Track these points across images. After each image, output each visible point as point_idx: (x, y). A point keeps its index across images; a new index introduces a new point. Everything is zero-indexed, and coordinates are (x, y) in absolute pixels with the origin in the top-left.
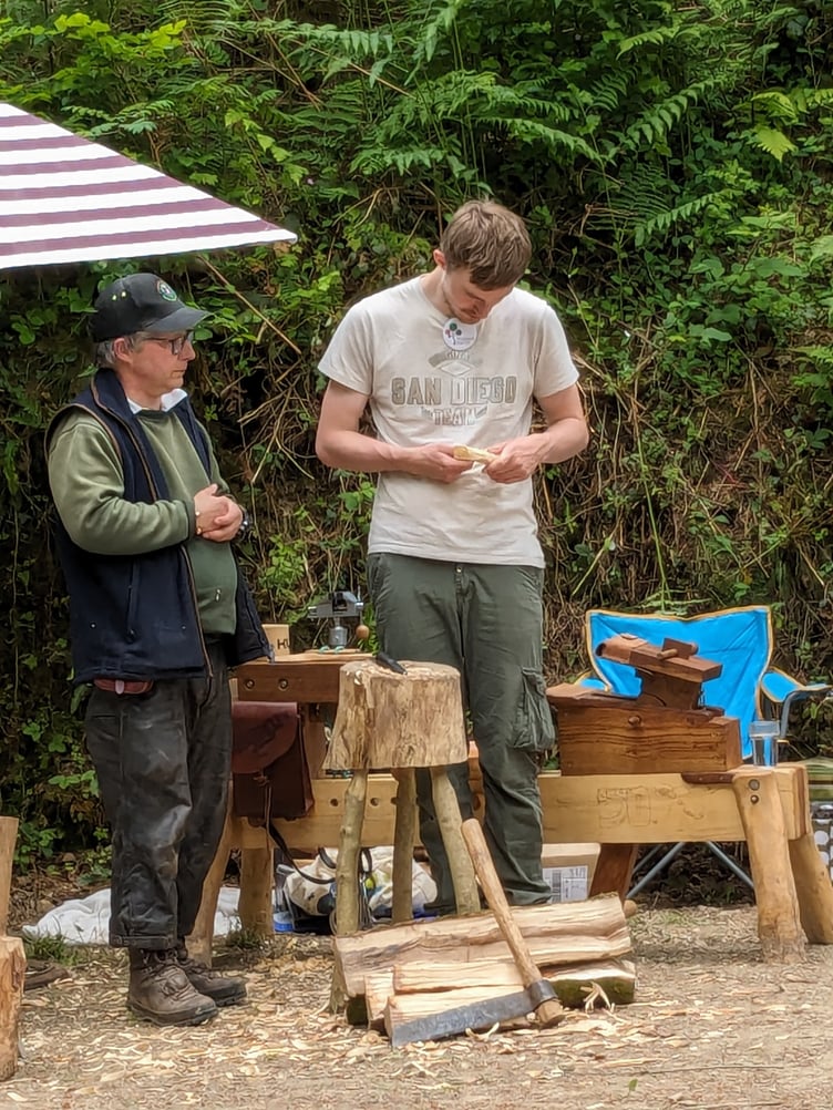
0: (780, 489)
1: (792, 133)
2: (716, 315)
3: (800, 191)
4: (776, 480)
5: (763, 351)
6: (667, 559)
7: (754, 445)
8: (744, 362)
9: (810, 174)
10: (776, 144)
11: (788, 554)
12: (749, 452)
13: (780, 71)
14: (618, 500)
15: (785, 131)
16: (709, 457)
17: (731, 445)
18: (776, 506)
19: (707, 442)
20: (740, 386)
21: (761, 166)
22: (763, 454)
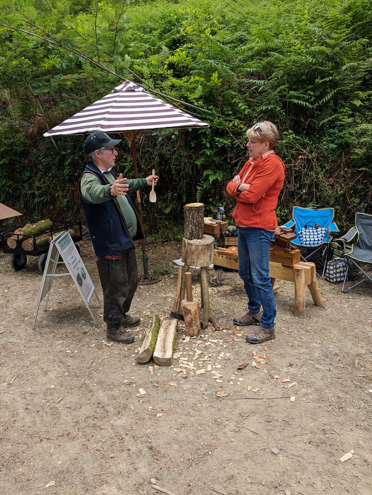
0: (344, 181)
1: (362, 101)
2: (336, 141)
3: (363, 114)
4: (344, 179)
5: (347, 150)
6: (316, 195)
7: (341, 171)
8: (341, 152)
9: (366, 110)
10: (358, 103)
11: (344, 195)
12: (339, 172)
13: (363, 88)
14: (308, 182)
15: (361, 100)
16: (329, 173)
17: (335, 171)
18: (343, 185)
19: (330, 170)
20: (340, 157)
21: (354, 108)
22: (342, 173)
